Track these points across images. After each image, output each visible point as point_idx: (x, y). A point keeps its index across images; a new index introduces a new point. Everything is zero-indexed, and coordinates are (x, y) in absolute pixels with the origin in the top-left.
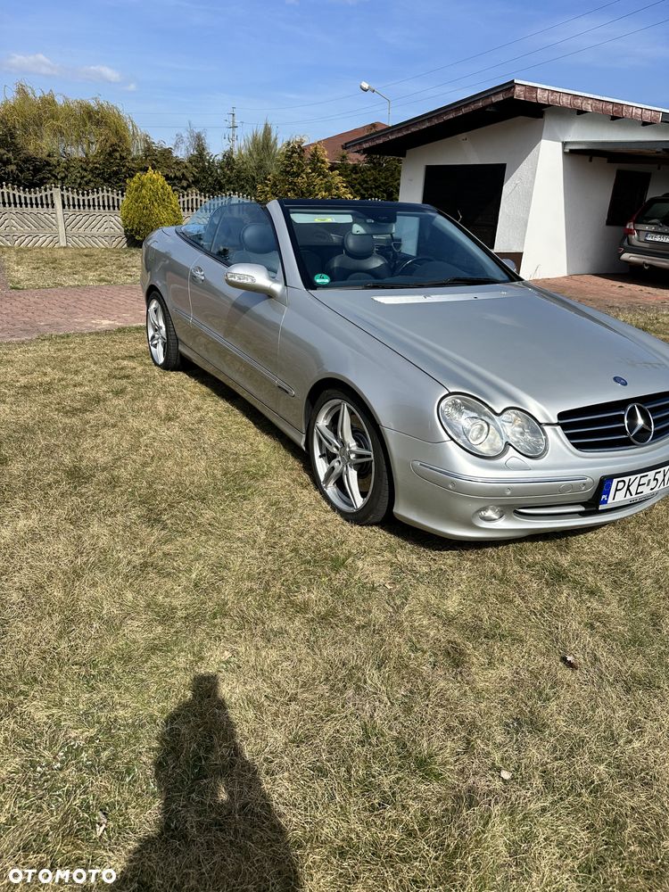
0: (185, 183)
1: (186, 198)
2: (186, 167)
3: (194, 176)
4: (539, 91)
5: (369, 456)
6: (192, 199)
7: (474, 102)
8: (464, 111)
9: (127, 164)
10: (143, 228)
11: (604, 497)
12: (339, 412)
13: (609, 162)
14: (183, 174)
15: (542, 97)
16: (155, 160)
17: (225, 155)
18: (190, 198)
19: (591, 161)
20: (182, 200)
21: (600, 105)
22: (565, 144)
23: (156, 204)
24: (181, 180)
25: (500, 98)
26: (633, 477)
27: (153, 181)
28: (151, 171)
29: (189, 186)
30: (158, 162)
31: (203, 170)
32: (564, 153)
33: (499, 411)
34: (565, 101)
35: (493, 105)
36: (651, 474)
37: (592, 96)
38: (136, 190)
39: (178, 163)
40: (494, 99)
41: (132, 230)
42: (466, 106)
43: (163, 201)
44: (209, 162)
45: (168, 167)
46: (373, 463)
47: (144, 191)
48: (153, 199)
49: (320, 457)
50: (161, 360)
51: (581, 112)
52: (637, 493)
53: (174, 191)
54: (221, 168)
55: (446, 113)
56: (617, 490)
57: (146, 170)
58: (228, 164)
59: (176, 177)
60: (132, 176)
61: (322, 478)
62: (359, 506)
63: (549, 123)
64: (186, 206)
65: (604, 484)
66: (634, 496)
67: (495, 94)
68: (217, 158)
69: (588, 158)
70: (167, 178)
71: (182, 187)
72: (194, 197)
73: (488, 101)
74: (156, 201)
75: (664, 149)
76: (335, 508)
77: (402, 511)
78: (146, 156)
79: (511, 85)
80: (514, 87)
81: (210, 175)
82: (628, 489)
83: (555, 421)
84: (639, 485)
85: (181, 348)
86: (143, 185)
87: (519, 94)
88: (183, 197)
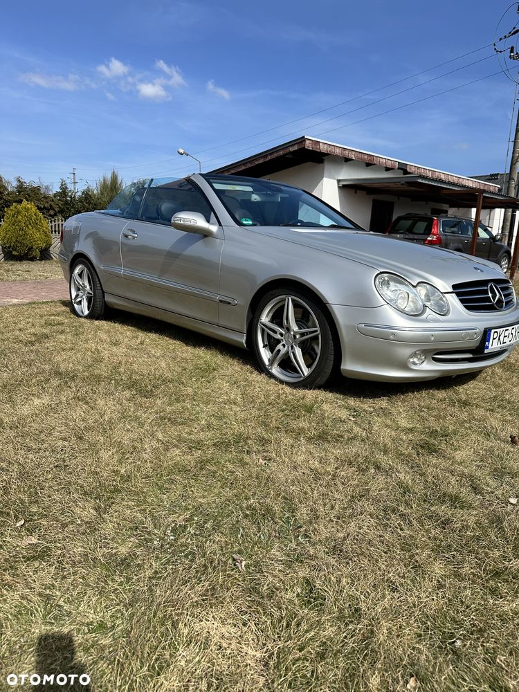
0: (52, 212)
1: (53, 224)
2: (53, 200)
3: (59, 207)
4: (321, 144)
5: (317, 331)
6: (59, 224)
7: (277, 151)
8: (269, 157)
9: (4, 197)
10: (19, 245)
11: (487, 343)
12: (283, 306)
13: (367, 194)
14: (51, 206)
15: (323, 149)
16: (28, 194)
17: (83, 192)
18: (57, 223)
19: (356, 193)
20: (50, 224)
21: (360, 155)
22: (339, 181)
23: (30, 227)
24: (49, 210)
25: (296, 148)
26: (501, 330)
27: (27, 210)
28: (25, 202)
29: (55, 215)
30: (30, 196)
31: (66, 203)
32: (339, 187)
33: (415, 285)
34: (338, 151)
35: (290, 153)
36: (510, 328)
37: (354, 149)
38: (13, 216)
39: (46, 197)
40: (291, 149)
41: (9, 247)
42: (271, 154)
43: (36, 225)
44: (71, 197)
45: (38, 200)
46: (320, 336)
47: (20, 217)
48: (28, 223)
49: (264, 347)
50: (86, 312)
51: (347, 160)
52: (503, 343)
53: (44, 217)
54: (81, 202)
55: (256, 160)
56: (494, 339)
57: (20, 202)
58: (86, 199)
59: (45, 208)
60: (8, 207)
61: (267, 363)
62: (306, 374)
63: (327, 167)
64: (53, 229)
65: (486, 334)
66: (502, 345)
67: (292, 145)
68: (78, 194)
69: (354, 191)
70: (39, 208)
71: (50, 215)
72: (60, 223)
73: (287, 151)
74: (30, 224)
75: (406, 182)
76: (282, 382)
77: (350, 366)
78: (19, 192)
79: (303, 139)
80: (305, 140)
81: (73, 207)
82: (499, 339)
83: (452, 290)
84: (505, 337)
85: (108, 299)
86: (19, 212)
87: (308, 145)
88: (51, 222)
